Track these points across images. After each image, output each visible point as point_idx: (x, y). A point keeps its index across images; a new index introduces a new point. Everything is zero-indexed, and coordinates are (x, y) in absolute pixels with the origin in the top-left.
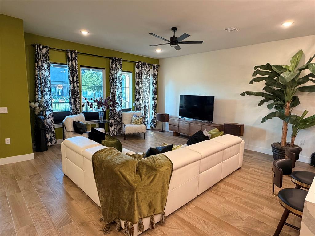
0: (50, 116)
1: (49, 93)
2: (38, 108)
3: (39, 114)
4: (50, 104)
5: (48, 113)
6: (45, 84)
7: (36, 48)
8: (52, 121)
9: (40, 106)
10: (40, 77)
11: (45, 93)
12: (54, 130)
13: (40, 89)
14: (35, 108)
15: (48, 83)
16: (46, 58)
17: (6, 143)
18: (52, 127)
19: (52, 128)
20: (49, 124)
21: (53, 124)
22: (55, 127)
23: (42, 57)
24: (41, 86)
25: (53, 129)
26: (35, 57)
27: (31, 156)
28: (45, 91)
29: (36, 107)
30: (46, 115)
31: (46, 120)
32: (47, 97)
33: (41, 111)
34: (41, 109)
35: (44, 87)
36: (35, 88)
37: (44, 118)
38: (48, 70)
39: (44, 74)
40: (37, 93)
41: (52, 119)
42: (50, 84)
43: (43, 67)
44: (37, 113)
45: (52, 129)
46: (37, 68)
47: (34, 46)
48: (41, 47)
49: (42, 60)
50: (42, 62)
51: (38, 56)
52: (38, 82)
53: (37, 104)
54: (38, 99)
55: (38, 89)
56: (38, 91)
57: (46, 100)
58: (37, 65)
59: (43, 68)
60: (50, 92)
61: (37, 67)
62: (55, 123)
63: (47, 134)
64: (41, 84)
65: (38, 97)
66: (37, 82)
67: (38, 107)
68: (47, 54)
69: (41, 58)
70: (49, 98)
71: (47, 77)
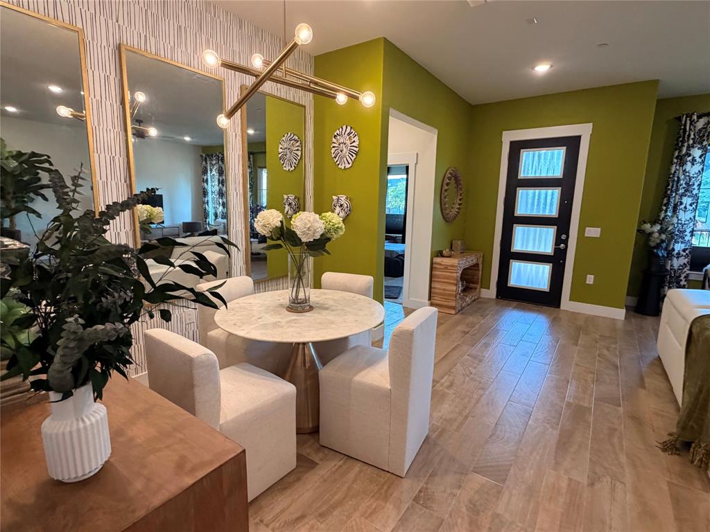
0: (684, 254)
1: (691, 208)
2: (656, 235)
3: (658, 246)
4: (688, 231)
5: (679, 247)
6: (685, 191)
7: (683, 122)
8: (684, 264)
9: (661, 231)
10: (678, 178)
11: (682, 206)
12: (685, 283)
13: (672, 200)
14: (650, 234)
15: (695, 187)
16: (704, 136)
17: (587, 282)
18: (683, 276)
19: (682, 278)
20: (676, 268)
21: (685, 270)
22: (690, 278)
23: (692, 136)
24: (676, 194)
25: (684, 280)
26: (677, 140)
27: (619, 314)
28: (681, 203)
29: (653, 233)
30: (673, 250)
31: (671, 260)
32: (684, 216)
33: (663, 241)
34: (664, 237)
35: (683, 195)
36: (664, 198)
37: (665, 255)
38: (700, 160)
39: (687, 170)
40: (664, 208)
41: (687, 260)
42: (699, 189)
43: (690, 155)
44: (652, 244)
45: (681, 280)
46: (675, 160)
47: (679, 119)
48: (695, 117)
49: (691, 142)
50: (689, 148)
51: (684, 138)
52: (672, 187)
53: (657, 227)
54: (663, 219)
55: (669, 200)
56: (667, 205)
57: (680, 222)
58: (676, 154)
59: (690, 158)
60: (694, 206)
61: (677, 158)
62: (691, 270)
63: (667, 288)
64: (677, 189)
65: (665, 216)
66: (670, 187)
67: (657, 234)
68: (706, 128)
69: (688, 140)
70: (691, 218)
71: (695, 176)
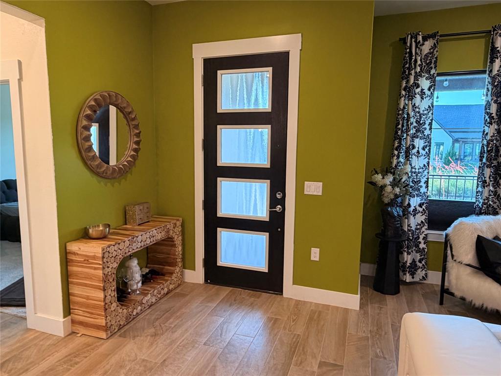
0: (421, 210)
1: (424, 153)
2: (389, 189)
3: (392, 203)
4: (423, 180)
5: (415, 202)
6: (416, 131)
7: (408, 45)
8: (422, 222)
9: (395, 184)
10: (408, 114)
11: (415, 151)
12: (424, 246)
13: (403, 143)
14: (383, 187)
15: (427, 126)
16: (431, 62)
17: (312, 258)
18: (421, 237)
19: (421, 240)
20: (413, 228)
21: (423, 229)
22: (429, 239)
23: (419, 62)
24: (407, 135)
25: (423, 242)
26: (404, 66)
27: (352, 301)
28: (414, 147)
29: (385, 186)
30: (409, 205)
31: (408, 218)
32: (417, 162)
33: (397, 196)
34: (397, 190)
35: (414, 137)
36: (394, 141)
37: (401, 213)
38: (429, 93)
39: (417, 105)
40: (396, 152)
41: (424, 217)
42: (431, 129)
43: (418, 86)
44: (386, 200)
45: (420, 243)
46: (403, 93)
47: (404, 41)
48: (420, 38)
49: (418, 69)
50: (417, 76)
51: (410, 64)
52: (403, 126)
53: (389, 179)
54: (396, 166)
55: (400, 143)
56: (398, 148)
57: (413, 170)
58: (404, 85)
59: (418, 90)
60: (427, 150)
61: (405, 89)
62: (429, 228)
63: (406, 254)
64: (408, 130)
65: (398, 163)
66: (400, 126)
67: (390, 187)
68: (433, 52)
69: (415, 67)
70: (424, 165)
71: (426, 112)
